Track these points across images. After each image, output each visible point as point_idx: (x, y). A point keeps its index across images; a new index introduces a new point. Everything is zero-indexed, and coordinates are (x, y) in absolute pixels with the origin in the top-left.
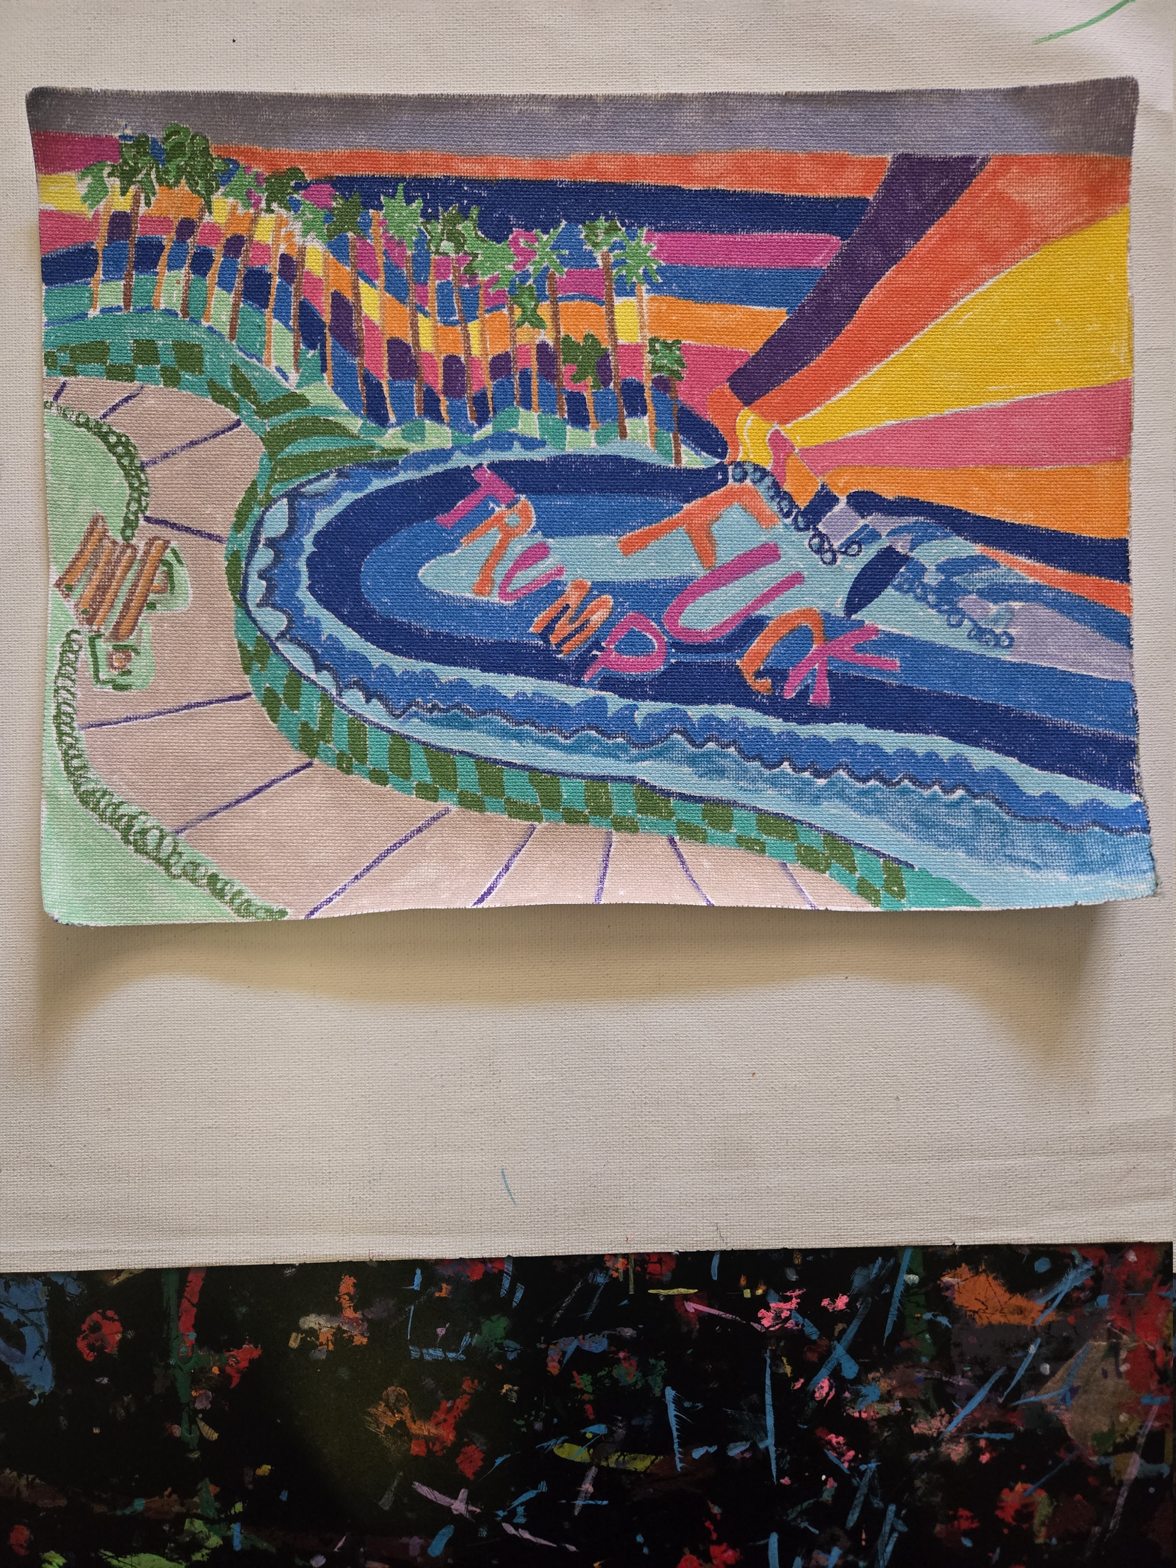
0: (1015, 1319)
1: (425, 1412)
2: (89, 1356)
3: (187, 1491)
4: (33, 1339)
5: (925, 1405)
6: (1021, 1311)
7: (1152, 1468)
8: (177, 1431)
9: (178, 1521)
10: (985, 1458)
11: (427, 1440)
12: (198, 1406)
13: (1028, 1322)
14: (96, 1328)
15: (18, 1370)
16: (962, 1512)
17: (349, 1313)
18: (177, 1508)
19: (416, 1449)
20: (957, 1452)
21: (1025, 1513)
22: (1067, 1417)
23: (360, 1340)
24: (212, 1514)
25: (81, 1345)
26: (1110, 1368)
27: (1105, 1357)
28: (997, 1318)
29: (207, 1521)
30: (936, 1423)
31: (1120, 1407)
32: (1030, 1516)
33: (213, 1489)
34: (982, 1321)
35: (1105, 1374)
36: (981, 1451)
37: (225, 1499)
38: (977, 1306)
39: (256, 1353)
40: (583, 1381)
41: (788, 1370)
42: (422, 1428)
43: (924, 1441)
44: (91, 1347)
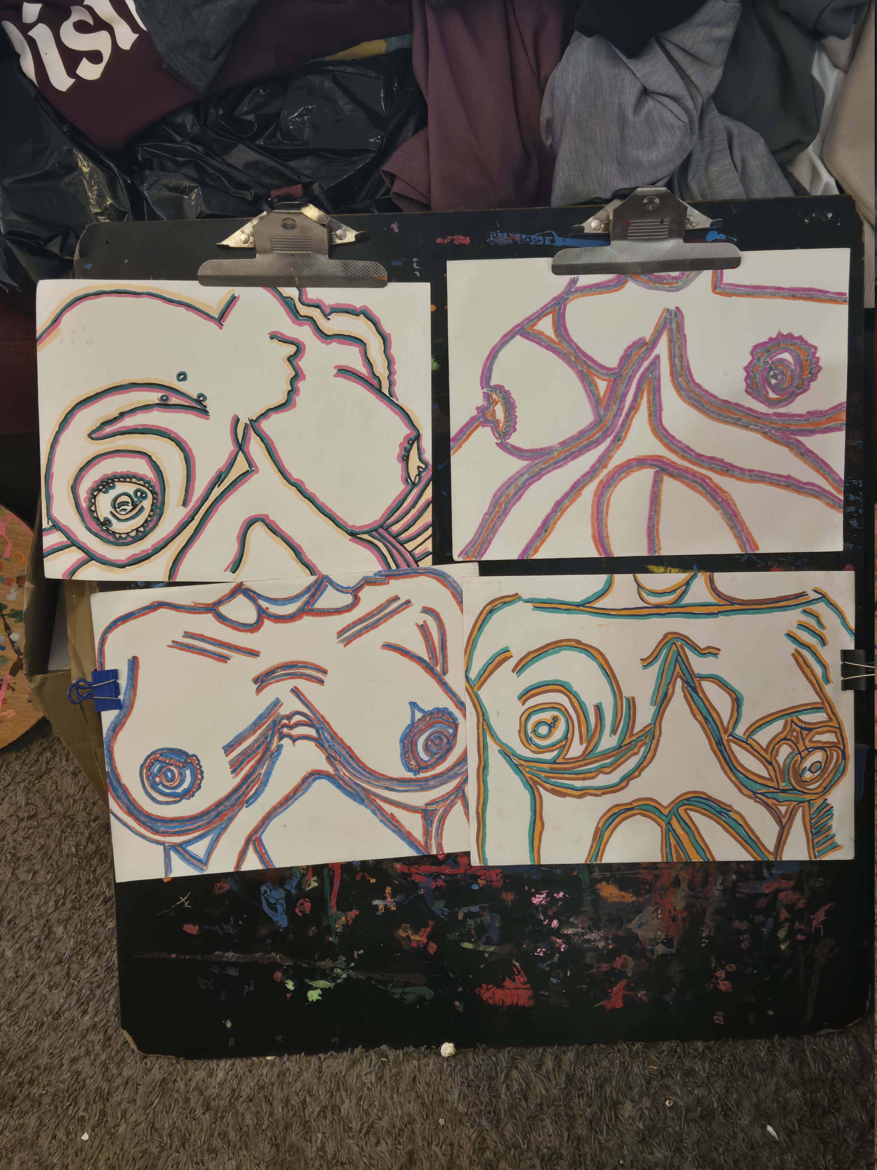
0: (622, 900)
1: (416, 932)
2: (300, 914)
3: (334, 959)
4: (280, 908)
5: (589, 928)
6: (624, 897)
7: (668, 951)
8: (331, 939)
9: (332, 969)
10: (610, 947)
11: (417, 941)
12: (338, 930)
13: (626, 901)
14: (302, 904)
15: (275, 919)
16: (602, 964)
17: (389, 899)
18: (331, 965)
19: (414, 945)
20: (601, 945)
21: (624, 965)
22: (640, 933)
23: (393, 908)
24: (343, 967)
25: (297, 910)
26: (654, 916)
27: (653, 912)
28: (615, 900)
29: (342, 969)
30: (593, 935)
31: (658, 930)
32: (626, 967)
33: (344, 959)
34: (610, 901)
35: (653, 918)
36: (609, 945)
37: (348, 962)
38: (609, 896)
39: (358, 913)
40: (470, 922)
41: (542, 918)
42: (415, 937)
43: (589, 941)
44: (301, 911)
